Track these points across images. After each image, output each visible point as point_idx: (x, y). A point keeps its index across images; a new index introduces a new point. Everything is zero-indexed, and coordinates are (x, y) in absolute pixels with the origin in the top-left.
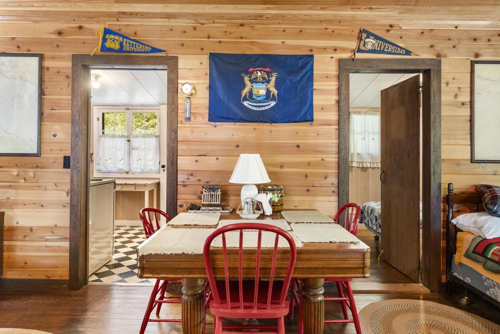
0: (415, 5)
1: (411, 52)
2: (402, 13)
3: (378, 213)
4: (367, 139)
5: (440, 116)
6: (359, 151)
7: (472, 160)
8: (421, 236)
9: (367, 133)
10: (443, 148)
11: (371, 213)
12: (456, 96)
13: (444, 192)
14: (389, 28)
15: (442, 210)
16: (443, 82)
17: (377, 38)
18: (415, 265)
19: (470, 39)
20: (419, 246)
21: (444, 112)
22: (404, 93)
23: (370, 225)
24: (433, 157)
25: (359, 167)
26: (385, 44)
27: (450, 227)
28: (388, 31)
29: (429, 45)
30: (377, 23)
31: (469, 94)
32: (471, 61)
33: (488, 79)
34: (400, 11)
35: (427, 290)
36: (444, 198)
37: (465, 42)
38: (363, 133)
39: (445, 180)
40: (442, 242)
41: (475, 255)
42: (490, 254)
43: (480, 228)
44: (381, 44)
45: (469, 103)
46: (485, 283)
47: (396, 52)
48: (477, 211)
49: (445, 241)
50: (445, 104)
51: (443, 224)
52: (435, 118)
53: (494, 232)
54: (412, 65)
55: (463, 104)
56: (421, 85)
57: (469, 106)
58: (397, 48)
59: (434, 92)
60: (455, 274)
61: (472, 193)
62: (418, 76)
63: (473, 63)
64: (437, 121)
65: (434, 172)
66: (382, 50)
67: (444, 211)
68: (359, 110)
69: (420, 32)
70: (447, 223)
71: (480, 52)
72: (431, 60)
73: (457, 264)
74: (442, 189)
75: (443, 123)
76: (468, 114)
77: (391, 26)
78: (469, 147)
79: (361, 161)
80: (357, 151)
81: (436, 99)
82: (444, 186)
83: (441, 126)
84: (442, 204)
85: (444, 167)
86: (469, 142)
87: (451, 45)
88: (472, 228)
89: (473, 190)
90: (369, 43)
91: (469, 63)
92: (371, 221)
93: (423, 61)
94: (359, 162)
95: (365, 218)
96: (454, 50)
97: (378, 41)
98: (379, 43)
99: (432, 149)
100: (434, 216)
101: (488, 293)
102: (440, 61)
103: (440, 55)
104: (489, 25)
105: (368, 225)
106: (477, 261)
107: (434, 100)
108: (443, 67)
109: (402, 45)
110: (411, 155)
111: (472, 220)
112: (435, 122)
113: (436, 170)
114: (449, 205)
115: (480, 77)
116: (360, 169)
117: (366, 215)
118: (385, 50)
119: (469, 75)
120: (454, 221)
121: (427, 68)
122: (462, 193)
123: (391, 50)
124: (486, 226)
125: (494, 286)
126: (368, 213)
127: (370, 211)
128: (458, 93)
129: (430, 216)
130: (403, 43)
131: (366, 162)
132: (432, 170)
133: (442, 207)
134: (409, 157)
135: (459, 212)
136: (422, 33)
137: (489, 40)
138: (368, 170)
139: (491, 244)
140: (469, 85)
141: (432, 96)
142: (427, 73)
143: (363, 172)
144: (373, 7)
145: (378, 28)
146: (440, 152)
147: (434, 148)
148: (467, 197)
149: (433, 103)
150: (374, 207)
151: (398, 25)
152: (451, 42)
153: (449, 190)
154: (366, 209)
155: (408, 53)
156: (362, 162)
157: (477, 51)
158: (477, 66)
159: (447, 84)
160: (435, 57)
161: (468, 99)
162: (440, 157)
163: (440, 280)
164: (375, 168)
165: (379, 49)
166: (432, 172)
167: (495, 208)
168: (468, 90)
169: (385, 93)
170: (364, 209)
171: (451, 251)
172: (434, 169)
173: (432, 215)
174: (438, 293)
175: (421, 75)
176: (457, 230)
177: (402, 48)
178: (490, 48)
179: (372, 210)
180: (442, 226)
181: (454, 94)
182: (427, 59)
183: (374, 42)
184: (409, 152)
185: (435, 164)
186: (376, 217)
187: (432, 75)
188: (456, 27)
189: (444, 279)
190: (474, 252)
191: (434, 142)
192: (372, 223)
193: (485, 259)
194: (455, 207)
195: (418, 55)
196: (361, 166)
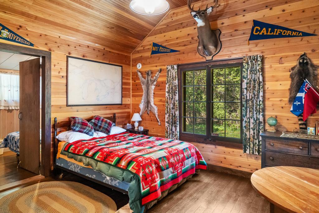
0: (35, 19)
1: (34, 45)
2: (28, 21)
3: (17, 139)
4: (12, 91)
5: (51, 82)
6: (6, 99)
7: (67, 105)
8: (41, 148)
9: (12, 86)
10: (52, 99)
11: (13, 139)
12: (59, 72)
13: (52, 123)
14: (19, 27)
15: (51, 132)
16: (52, 64)
17: (10, 31)
18: (38, 165)
19: (67, 44)
20: (40, 154)
21: (53, 80)
22: (32, 66)
23: (12, 148)
24: (46, 104)
25: (6, 110)
26: (16, 36)
27: (55, 140)
28: (18, 29)
29: (45, 43)
30: (10, 22)
31: (66, 72)
32: (67, 56)
33: (74, 66)
34: (25, 19)
35: (43, 177)
36: (53, 125)
37: (64, 46)
38: (9, 86)
39: (53, 116)
40: (51, 149)
41: (65, 152)
42: (70, 150)
43: (68, 139)
44: (13, 36)
45: (66, 77)
46: (69, 164)
47: (23, 43)
48: (68, 130)
49: (53, 148)
50: (53, 76)
51: (52, 140)
52: (48, 83)
53: (73, 140)
54: (34, 52)
55: (63, 77)
56: (41, 64)
57: (66, 78)
58: (24, 40)
59: (47, 69)
60: (57, 164)
61: (67, 121)
62: (39, 59)
63: (68, 57)
64: (49, 85)
65: (47, 112)
66: (14, 39)
67: (53, 132)
68: (6, 71)
69: (40, 34)
70: (54, 138)
71: (71, 52)
72: (45, 51)
73: (57, 159)
74: (51, 121)
75: (52, 86)
76: (65, 82)
77: (20, 26)
78: (66, 99)
80: (4, 99)
81: (48, 73)
82: (52, 120)
83: (51, 87)
84: (51, 129)
85: (52, 109)
86: (66, 96)
87: (57, 46)
88: (65, 139)
89: (67, 120)
90: (4, 33)
91: (66, 56)
92: (13, 145)
93: (41, 51)
94: (6, 106)
95: (8, 144)
96: (58, 48)
97: (11, 34)
98: (12, 35)
99: (46, 100)
100: (47, 136)
101: (69, 169)
102: (50, 53)
103: (50, 49)
104: (75, 40)
105: (11, 148)
106: (65, 155)
107: (47, 74)
108: (52, 56)
109: (28, 40)
110: (36, 103)
111: (65, 135)
112: (48, 85)
113: (48, 111)
114: (55, 129)
115: (71, 64)
116: (7, 111)
117: (9, 141)
118: (16, 40)
119: (66, 62)
120: (57, 137)
121: (43, 55)
122: (62, 122)
123: (21, 41)
124: (71, 136)
125: (72, 164)
126: (10, 140)
127: (12, 138)
128: (60, 71)
129: (45, 136)
130: (28, 38)
131: (11, 106)
132: (46, 111)
133: (51, 131)
134: (34, 104)
135: (60, 132)
136: (41, 35)
137: (75, 47)
138: (13, 111)
139: (71, 145)
140: (66, 68)
141: (46, 71)
142: (44, 58)
143: (9, 113)
144: (6, 12)
145: (11, 25)
146: (51, 101)
147: (47, 100)
148: (64, 124)
149: (47, 75)
150: (15, 135)
151: (25, 27)
152: (57, 44)
153: (55, 121)
154: (9, 138)
155: (32, 45)
156: (8, 106)
157: (69, 51)
158: (69, 59)
159: (55, 65)
160: (48, 50)
161: (66, 75)
162: (51, 104)
163: (50, 169)
164: (16, 109)
165: (12, 38)
166: (46, 113)
167: (74, 128)
168: (66, 70)
169: (22, 64)
170: (8, 138)
171: (55, 153)
172: (47, 111)
173: (46, 136)
174: (49, 176)
175: (41, 58)
176: (59, 141)
177: (27, 41)
178: (76, 51)
179: (14, 138)
180: (51, 140)
181: (58, 71)
182: (43, 51)
183: (9, 34)
184: (35, 101)
185: (48, 108)
186: (16, 142)
187: (46, 60)
188: (59, 37)
189: (52, 168)
190: (64, 151)
191: (47, 96)
192: (13, 146)
193: (68, 153)
194: (58, 130)
195: (38, 47)
196: (7, 109)
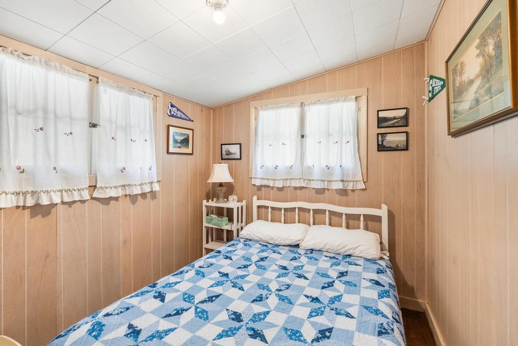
4: (51, 131)
9: (51, 116)
25: (24, 207)
68: (28, 49)
79: (30, 189)
94: (24, 194)
116: (27, 212)
131: (48, 192)
138: (53, 210)
143: (39, 217)
156: (33, 193)
164: (75, 202)
196: (30, 202)
